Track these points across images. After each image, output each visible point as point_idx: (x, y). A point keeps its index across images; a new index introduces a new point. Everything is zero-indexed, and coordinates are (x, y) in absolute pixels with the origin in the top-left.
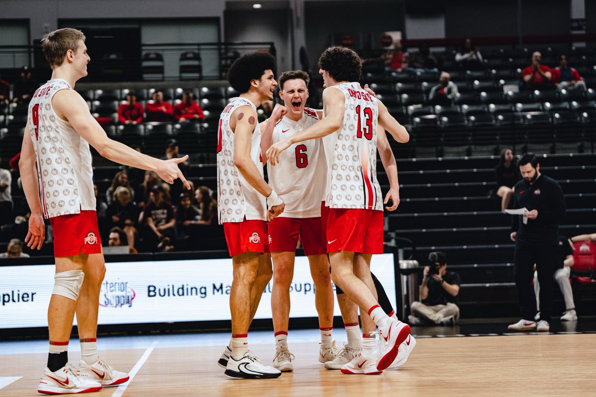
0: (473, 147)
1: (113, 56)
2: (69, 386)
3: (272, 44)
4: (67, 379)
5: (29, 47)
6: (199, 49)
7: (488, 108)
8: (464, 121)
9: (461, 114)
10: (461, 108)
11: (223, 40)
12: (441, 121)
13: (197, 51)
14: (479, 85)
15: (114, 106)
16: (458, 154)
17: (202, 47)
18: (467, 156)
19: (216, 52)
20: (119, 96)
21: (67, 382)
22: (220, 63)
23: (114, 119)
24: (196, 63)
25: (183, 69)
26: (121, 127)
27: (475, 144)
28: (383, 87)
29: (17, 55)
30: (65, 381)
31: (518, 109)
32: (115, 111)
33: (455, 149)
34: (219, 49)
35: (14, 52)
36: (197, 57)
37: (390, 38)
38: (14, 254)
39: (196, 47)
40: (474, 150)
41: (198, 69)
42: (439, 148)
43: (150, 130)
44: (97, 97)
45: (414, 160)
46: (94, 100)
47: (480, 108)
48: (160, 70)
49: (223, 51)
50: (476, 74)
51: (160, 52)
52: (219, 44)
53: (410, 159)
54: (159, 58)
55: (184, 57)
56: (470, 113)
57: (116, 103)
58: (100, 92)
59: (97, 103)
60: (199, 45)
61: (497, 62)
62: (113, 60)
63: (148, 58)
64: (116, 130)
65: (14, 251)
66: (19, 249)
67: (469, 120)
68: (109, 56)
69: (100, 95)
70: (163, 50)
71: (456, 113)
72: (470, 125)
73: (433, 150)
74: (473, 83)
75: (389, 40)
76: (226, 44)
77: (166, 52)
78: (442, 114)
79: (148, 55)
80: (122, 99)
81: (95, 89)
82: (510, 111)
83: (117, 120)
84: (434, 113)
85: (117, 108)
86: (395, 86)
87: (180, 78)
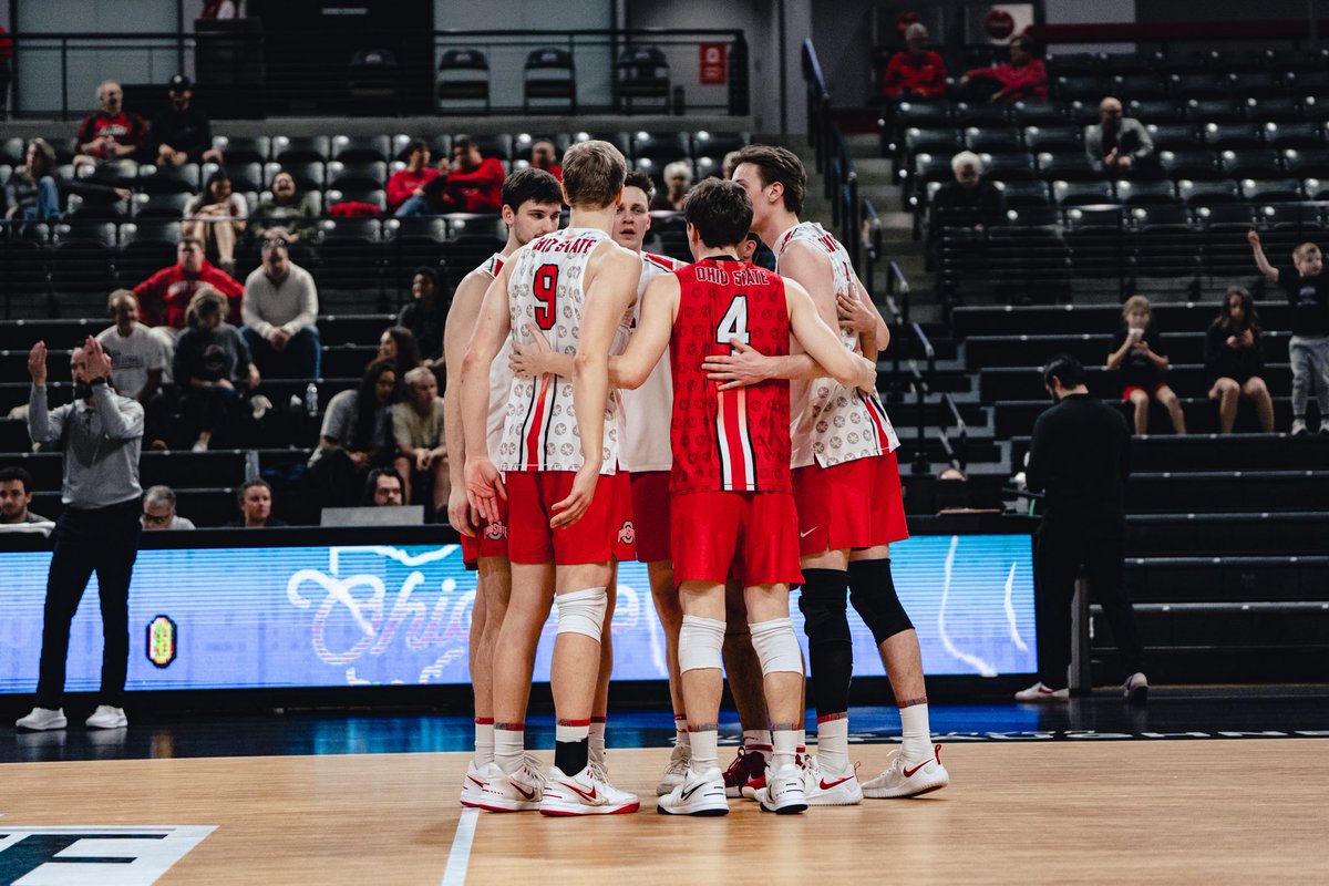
0: (1205, 279)
1: (373, 58)
2: (597, 800)
3: (739, 33)
4: (594, 790)
5: (180, 36)
6: (572, 44)
7: (1241, 189)
8: (1186, 217)
9: (1177, 200)
10: (1177, 189)
11: (621, 25)
12: (1131, 218)
13: (566, 49)
14: (1218, 132)
15: (377, 174)
16: (1172, 294)
17: (577, 39)
18: (1191, 300)
19: (605, 49)
20: (386, 151)
21: (593, 794)
22: (614, 75)
23: (376, 203)
24: (561, 74)
25: (533, 88)
26: (395, 224)
27: (1210, 273)
28: (997, 135)
29: (156, 53)
30: (590, 791)
31: (1310, 193)
32: (378, 187)
33: (1164, 284)
34: (614, 45)
35: (150, 48)
36: (565, 61)
37: (1007, 18)
38: (157, 520)
39: (565, 39)
40: (1207, 287)
41: (568, 88)
42: (1127, 280)
43: (458, 231)
44: (336, 152)
45: (1069, 307)
46: (331, 158)
47: (1220, 188)
48: (481, 90)
49: (621, 49)
50: (1210, 107)
51: (482, 50)
52: (612, 32)
53: (1059, 307)
54: (478, 62)
55: (535, 61)
56: (1198, 200)
57: (381, 166)
58: (343, 140)
59: (338, 166)
60: (571, 33)
61: (1260, 79)
62: (373, 66)
63: (450, 62)
64: (382, 230)
65: (157, 514)
66: (169, 509)
67: (1196, 217)
68: (363, 57)
69: (344, 146)
70: (488, 45)
71: (1166, 199)
72: (1199, 229)
73: (1113, 284)
74: (1203, 130)
75: (1007, 25)
76: (628, 32)
77: (494, 50)
78: (1134, 201)
79: (452, 55)
80: (393, 158)
81: (332, 134)
82: (1292, 196)
83: (383, 206)
84: (1114, 200)
85: (382, 178)
86: (1023, 135)
87: (526, 110)
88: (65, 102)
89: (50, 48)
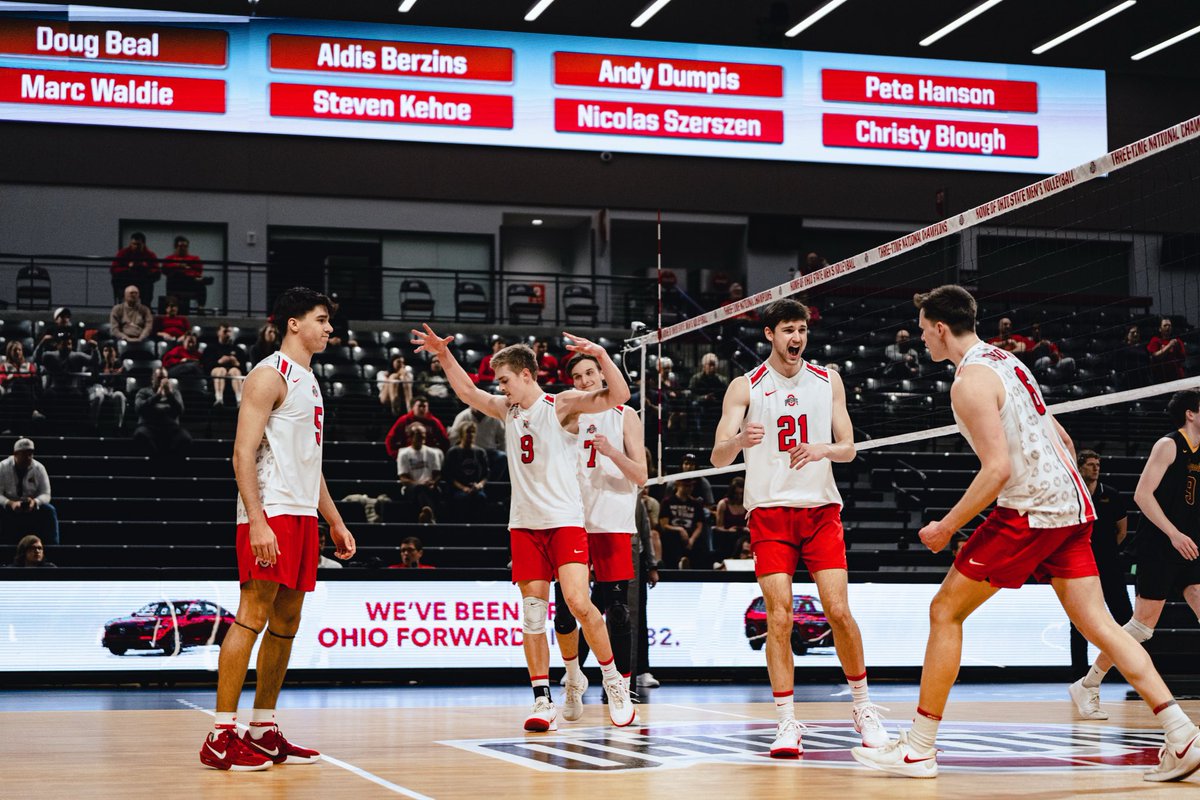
11: (497, 268)
54: (424, 288)
63: (408, 289)
79: (407, 283)
87: (457, 319)
88: (249, 305)
89: (241, 271)
